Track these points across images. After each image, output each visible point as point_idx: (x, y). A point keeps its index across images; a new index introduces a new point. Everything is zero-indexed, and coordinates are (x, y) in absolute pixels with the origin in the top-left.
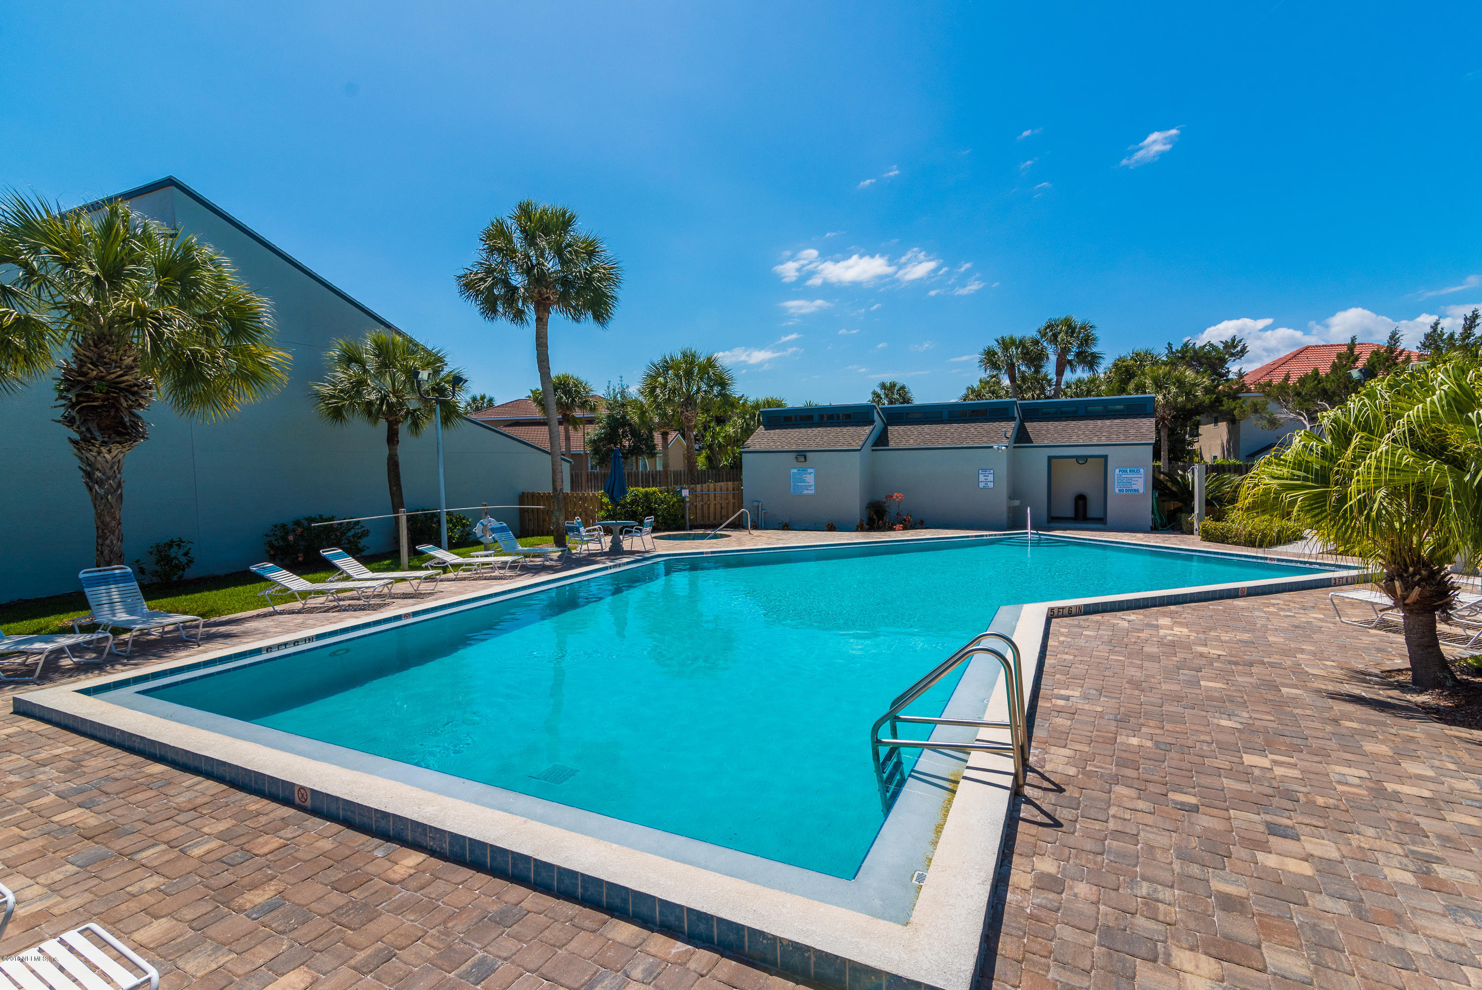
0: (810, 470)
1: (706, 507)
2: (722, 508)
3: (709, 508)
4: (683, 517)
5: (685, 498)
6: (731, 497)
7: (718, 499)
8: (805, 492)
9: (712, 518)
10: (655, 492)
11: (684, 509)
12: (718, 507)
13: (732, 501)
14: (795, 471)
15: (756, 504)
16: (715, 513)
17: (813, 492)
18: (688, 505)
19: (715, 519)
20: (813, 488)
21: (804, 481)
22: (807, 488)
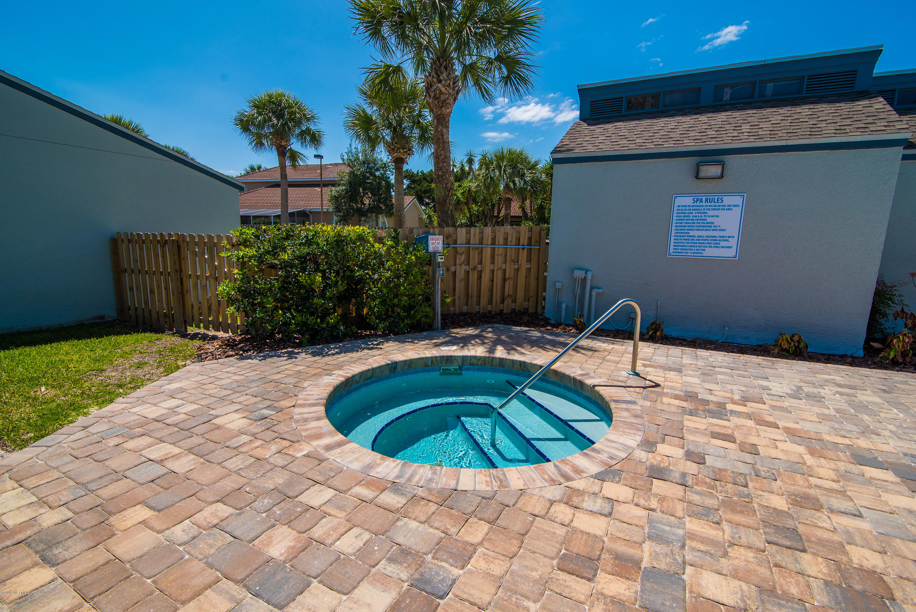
0: (728, 200)
1: (473, 276)
2: (504, 280)
3: (480, 278)
4: (428, 299)
5: (434, 254)
6: (523, 255)
7: (499, 260)
8: (710, 252)
9: (484, 300)
10: (361, 238)
11: (431, 282)
12: (498, 276)
13: (524, 265)
14: (688, 201)
15: (579, 274)
16: (491, 290)
17: (731, 253)
18: (440, 272)
19: (490, 302)
20: (733, 242)
21: (710, 226)
22: (715, 242)
